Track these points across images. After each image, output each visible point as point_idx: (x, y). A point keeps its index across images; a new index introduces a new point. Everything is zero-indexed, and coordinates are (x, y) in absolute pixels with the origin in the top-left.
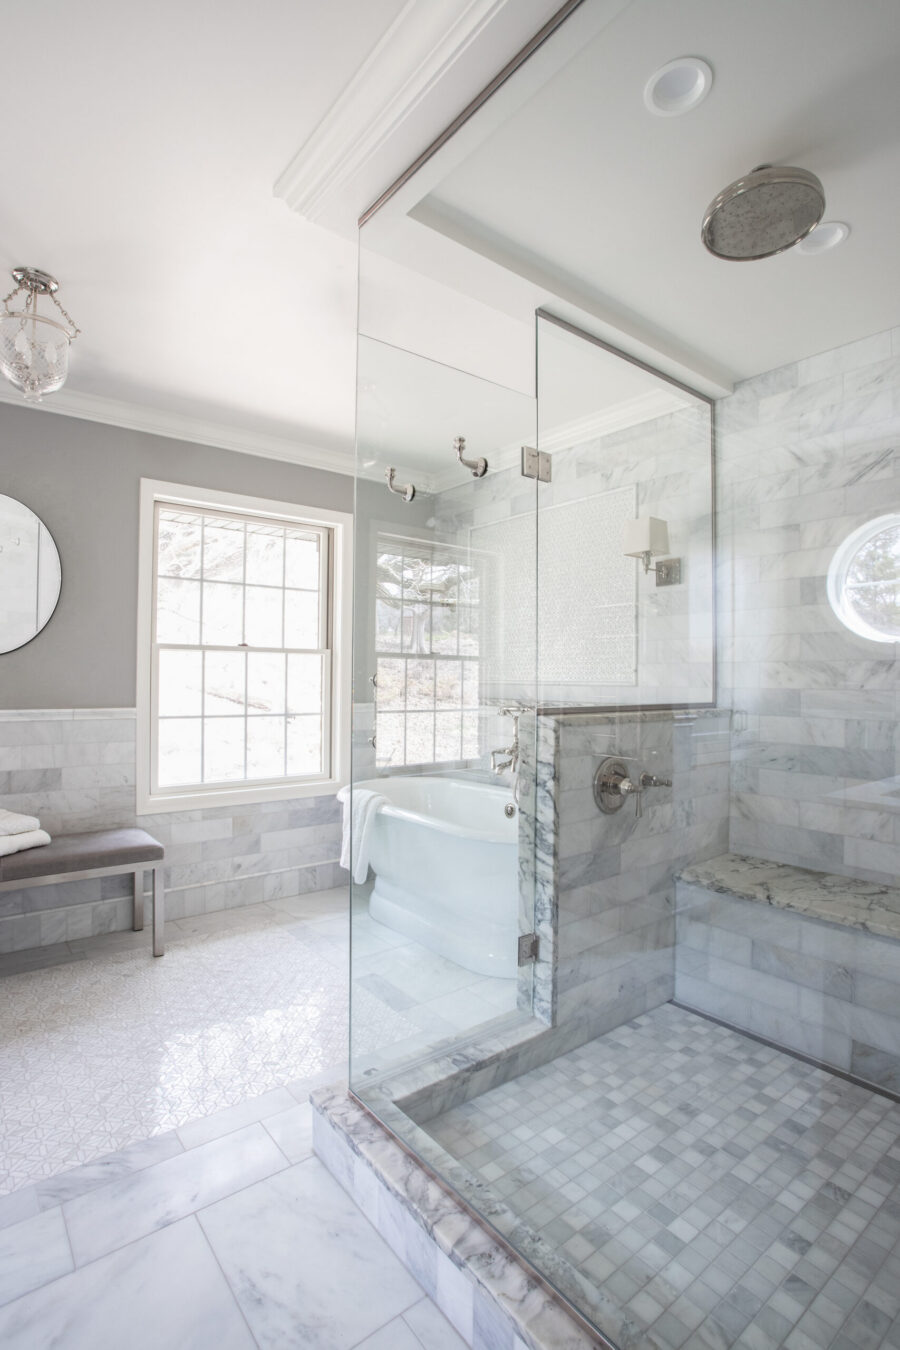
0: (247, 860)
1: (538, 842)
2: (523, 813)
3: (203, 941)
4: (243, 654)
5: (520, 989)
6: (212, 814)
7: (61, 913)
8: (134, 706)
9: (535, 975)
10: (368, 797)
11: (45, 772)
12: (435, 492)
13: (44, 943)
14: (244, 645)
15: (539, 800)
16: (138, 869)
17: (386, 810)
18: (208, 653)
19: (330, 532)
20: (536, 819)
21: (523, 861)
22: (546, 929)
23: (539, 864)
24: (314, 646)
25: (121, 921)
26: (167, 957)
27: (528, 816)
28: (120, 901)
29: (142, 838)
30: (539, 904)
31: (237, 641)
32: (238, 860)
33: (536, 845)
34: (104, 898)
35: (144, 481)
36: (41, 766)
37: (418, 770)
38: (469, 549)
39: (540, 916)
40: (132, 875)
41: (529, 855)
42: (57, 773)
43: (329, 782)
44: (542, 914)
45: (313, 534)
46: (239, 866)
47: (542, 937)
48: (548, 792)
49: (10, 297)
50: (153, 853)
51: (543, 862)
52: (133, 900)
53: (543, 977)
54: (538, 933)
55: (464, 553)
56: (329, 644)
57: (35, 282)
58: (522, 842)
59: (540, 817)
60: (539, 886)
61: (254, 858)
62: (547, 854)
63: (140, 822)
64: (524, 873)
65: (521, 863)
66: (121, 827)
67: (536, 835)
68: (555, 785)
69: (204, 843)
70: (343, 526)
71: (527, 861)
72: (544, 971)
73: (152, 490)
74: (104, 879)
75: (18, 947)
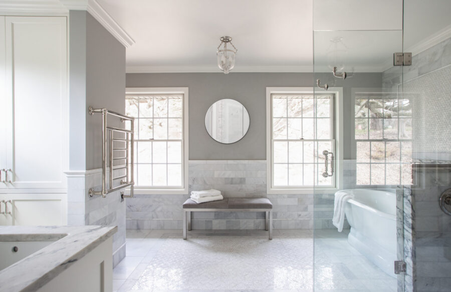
0: (303, 214)
1: (405, 222)
2: (398, 208)
3: (285, 238)
4: (302, 142)
5: (398, 284)
6: (291, 196)
7: (245, 221)
8: (266, 159)
9: (405, 280)
10: (343, 195)
11: (241, 178)
12: (382, 71)
13: (241, 229)
14: (302, 139)
15: (405, 204)
16: (267, 211)
17: (351, 201)
18: (290, 142)
19: (334, 95)
20: (403, 212)
21: (398, 229)
22: (409, 261)
23: (405, 231)
24: (329, 138)
25: (262, 227)
26: (273, 240)
27: (400, 210)
28: (261, 220)
29: (268, 202)
30: (406, 249)
31: (299, 137)
32: (300, 213)
33: (404, 223)
34: (257, 219)
35: (267, 88)
36: (240, 177)
37: (375, 187)
38: (397, 93)
39: (406, 255)
40: (265, 212)
41: (401, 227)
42: (244, 179)
43: (335, 189)
44: (407, 254)
45: (328, 96)
46: (300, 215)
47: (407, 264)
48: (409, 200)
49: (219, 46)
50: (268, 206)
51: (407, 231)
52: (265, 221)
53: (409, 282)
54: (406, 261)
55: (396, 95)
56: (334, 137)
57: (226, 40)
58: (397, 221)
59: (405, 211)
60: (405, 241)
61: (305, 213)
62: (409, 227)
63: (268, 196)
64: (399, 234)
65: (398, 230)
66: (262, 197)
67: (403, 219)
68: (412, 198)
69: (288, 205)
70: (339, 93)
71: (400, 229)
72: (409, 279)
73: (270, 90)
74: (257, 213)
75: (235, 229)
